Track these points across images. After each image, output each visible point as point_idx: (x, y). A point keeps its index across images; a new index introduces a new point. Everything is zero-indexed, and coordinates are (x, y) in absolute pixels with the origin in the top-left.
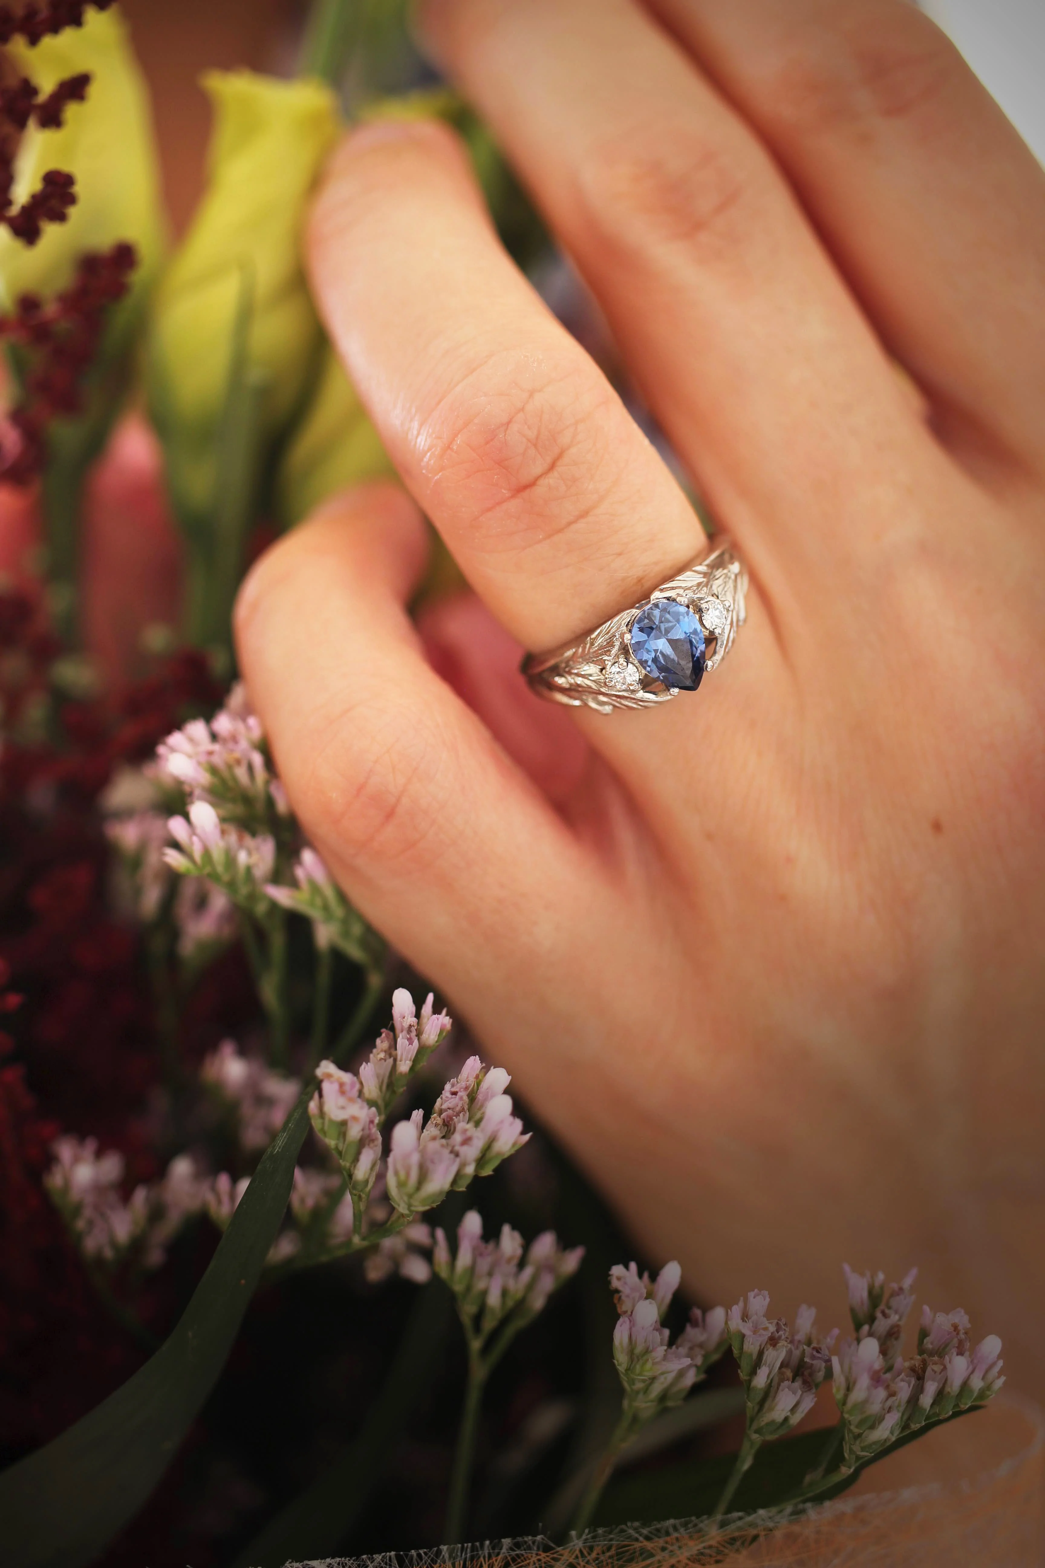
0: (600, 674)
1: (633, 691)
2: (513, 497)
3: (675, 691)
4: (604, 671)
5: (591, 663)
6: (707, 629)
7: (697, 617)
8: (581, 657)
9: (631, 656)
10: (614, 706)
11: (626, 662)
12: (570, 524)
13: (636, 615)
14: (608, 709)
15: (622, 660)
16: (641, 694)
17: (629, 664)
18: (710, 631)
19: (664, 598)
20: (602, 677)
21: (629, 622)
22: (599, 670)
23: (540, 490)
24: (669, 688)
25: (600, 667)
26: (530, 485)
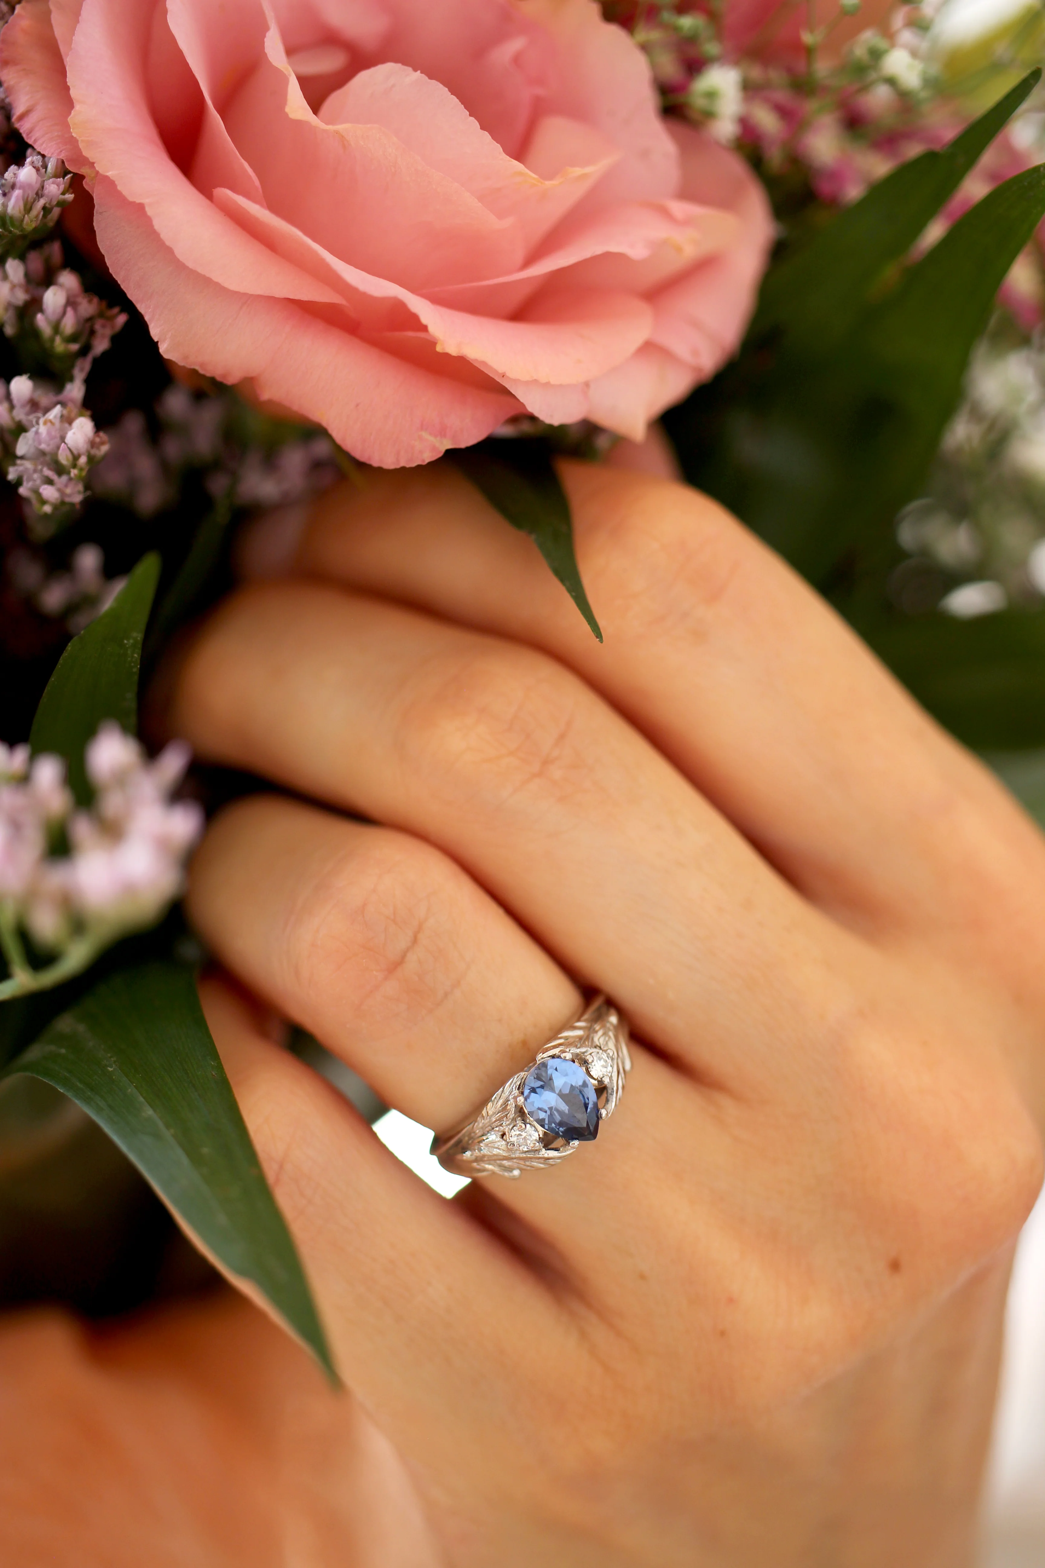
0: (501, 1140)
1: (535, 1151)
2: (385, 978)
4: (505, 1137)
6: (595, 1079)
7: (584, 1069)
9: (528, 1118)
11: (523, 1123)
15: (520, 1123)
16: (544, 1153)
17: (527, 1125)
18: (598, 1081)
19: (549, 1056)
20: (504, 1142)
21: (520, 1085)
22: (501, 1137)
24: (569, 1141)
25: (501, 1134)
26: (399, 962)
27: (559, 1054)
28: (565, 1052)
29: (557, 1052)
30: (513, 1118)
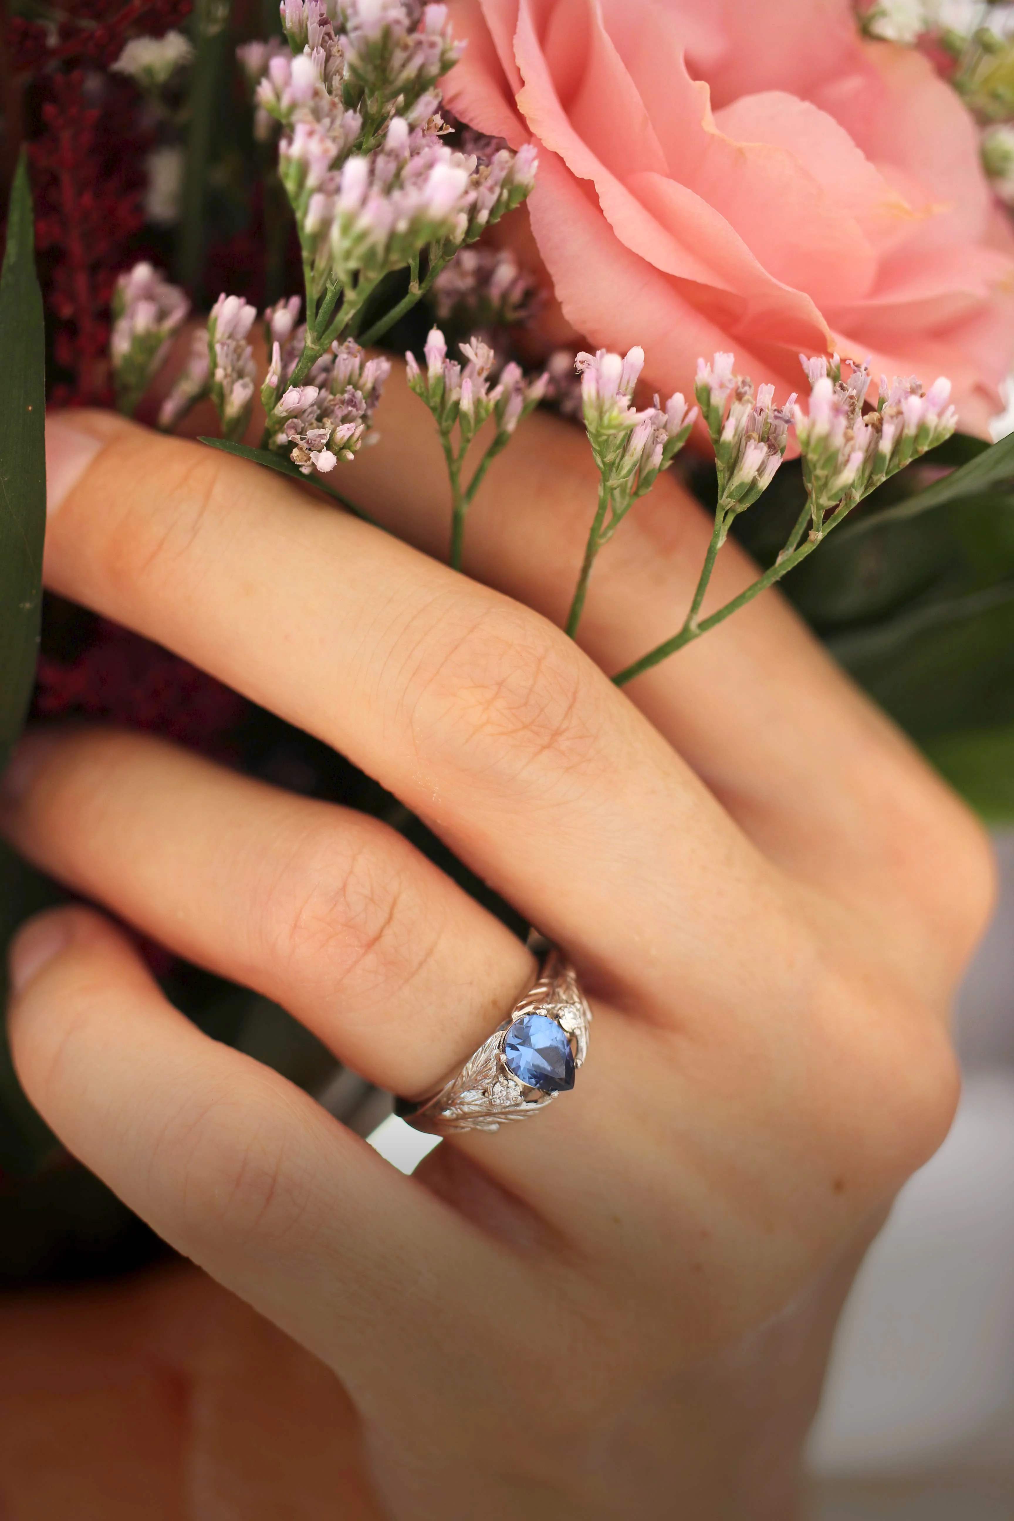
0: (483, 1097)
1: (517, 1105)
2: (365, 953)
3: (555, 1094)
4: (486, 1094)
5: (472, 1089)
6: (567, 1032)
7: (556, 1022)
8: (462, 1087)
9: (508, 1073)
10: (499, 1123)
11: (506, 1079)
12: (421, 964)
13: (504, 1035)
14: (494, 1127)
15: (502, 1079)
16: (525, 1106)
17: (509, 1081)
18: (570, 1033)
19: (524, 1014)
20: (486, 1099)
21: (499, 1044)
22: (482, 1094)
23: (388, 939)
24: (549, 1092)
25: (482, 1091)
26: (378, 938)
27: (534, 1011)
28: (539, 1008)
29: (532, 1009)
30: (495, 1075)
